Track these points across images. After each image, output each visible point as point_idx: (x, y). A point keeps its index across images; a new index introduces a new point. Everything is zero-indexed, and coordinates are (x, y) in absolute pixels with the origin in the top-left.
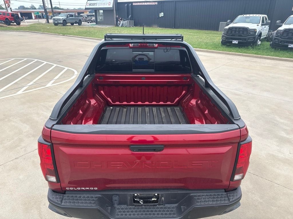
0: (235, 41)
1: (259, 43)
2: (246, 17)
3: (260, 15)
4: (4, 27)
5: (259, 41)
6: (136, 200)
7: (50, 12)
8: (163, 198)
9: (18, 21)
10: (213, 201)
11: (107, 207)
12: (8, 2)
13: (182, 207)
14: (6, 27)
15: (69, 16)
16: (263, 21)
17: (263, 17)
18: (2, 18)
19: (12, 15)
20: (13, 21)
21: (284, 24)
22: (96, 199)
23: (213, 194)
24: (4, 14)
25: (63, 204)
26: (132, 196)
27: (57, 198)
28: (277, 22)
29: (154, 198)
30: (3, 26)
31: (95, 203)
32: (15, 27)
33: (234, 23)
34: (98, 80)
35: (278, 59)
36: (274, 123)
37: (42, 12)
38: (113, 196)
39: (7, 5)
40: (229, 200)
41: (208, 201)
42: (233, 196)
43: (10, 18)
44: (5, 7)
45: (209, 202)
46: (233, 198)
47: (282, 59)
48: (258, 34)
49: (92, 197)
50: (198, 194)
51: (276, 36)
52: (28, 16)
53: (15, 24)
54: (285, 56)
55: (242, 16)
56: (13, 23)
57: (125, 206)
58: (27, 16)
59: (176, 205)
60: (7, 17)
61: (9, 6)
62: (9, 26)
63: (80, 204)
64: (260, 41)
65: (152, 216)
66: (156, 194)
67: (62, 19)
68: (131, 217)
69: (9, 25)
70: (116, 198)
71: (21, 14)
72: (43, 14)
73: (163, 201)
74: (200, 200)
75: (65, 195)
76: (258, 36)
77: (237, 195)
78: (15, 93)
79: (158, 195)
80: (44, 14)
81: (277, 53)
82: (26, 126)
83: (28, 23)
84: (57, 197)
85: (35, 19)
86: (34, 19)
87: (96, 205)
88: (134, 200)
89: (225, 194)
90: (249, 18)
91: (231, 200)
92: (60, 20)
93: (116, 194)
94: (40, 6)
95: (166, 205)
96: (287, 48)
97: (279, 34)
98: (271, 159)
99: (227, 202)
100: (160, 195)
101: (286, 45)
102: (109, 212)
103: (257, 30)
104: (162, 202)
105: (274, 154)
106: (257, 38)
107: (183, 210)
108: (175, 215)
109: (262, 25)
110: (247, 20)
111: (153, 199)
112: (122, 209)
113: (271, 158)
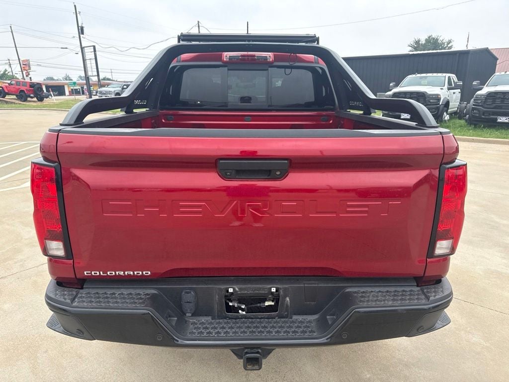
0: (406, 115)
1: (446, 118)
2: (421, 78)
3: (444, 74)
4: (17, 104)
5: (445, 114)
6: (231, 304)
7: (94, 85)
8: (288, 299)
9: (40, 95)
10: (394, 300)
11: (170, 316)
12: (27, 68)
13: (328, 317)
14: (20, 104)
15: (125, 87)
16: (450, 83)
17: (449, 77)
18: (15, 92)
19: (32, 85)
20: (32, 95)
21: (486, 86)
22: (148, 297)
23: (392, 289)
24: (18, 83)
25: (75, 304)
26: (224, 293)
27: (64, 296)
28: (475, 84)
29: (269, 300)
30: (14, 103)
31: (143, 303)
32: (34, 104)
33: (402, 86)
34: (164, 121)
35: (482, 140)
36: (489, 225)
37: (81, 85)
38: (182, 292)
39: (24, 73)
40: (428, 298)
41: (384, 300)
42: (435, 292)
43: (26, 90)
44: (22, 77)
45: (386, 302)
46: (435, 296)
47: (489, 140)
48: (444, 103)
49: (139, 294)
50: (362, 290)
51: (474, 105)
52: (59, 90)
53: (35, 99)
54: (494, 135)
55: (414, 76)
56: (32, 98)
57: (209, 318)
58: (56, 91)
59: (316, 317)
60: (23, 88)
61: (29, 74)
62: (24, 103)
63: (111, 305)
64: (447, 114)
65: (265, 336)
66: (274, 290)
67: (114, 91)
68: (221, 336)
69: (24, 101)
70: (189, 297)
71: (48, 87)
72: (82, 88)
73: (287, 305)
74: (367, 299)
75: (81, 291)
76: (443, 106)
77: (442, 291)
78: (19, 185)
79: (277, 291)
80: (85, 87)
81: (479, 132)
82: (30, 230)
83: (58, 101)
84: (65, 293)
85: (70, 95)
86: (68, 96)
87: (146, 306)
88: (227, 304)
89: (418, 291)
90: (426, 78)
91: (431, 298)
92: (111, 93)
93: (191, 289)
94: (80, 77)
95: (295, 317)
96: (495, 124)
97: (479, 102)
98: (495, 278)
99: (424, 301)
100: (281, 292)
101: (493, 118)
102: (174, 325)
103: (442, 96)
104: (287, 311)
105: (499, 270)
106: (443, 109)
107: (330, 323)
108: (315, 334)
109: (449, 89)
110: (423, 82)
111: (267, 304)
112: (203, 323)
113: (495, 276)
